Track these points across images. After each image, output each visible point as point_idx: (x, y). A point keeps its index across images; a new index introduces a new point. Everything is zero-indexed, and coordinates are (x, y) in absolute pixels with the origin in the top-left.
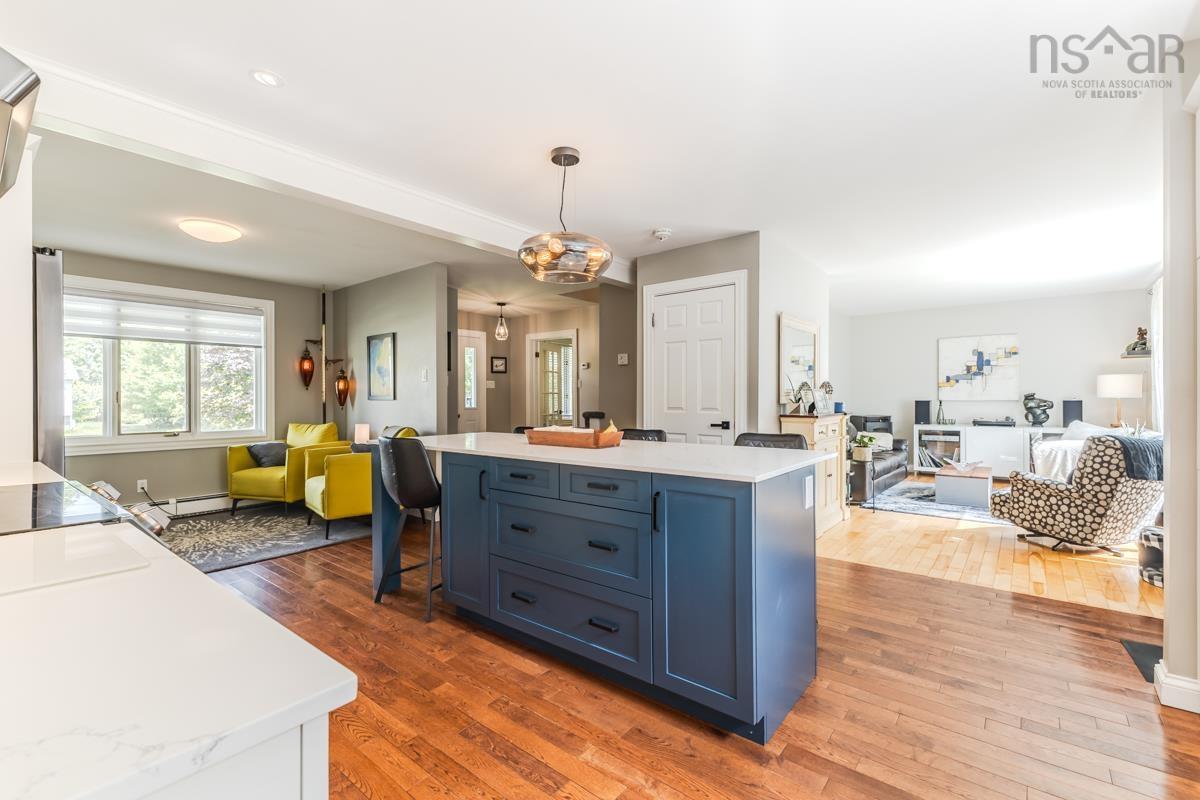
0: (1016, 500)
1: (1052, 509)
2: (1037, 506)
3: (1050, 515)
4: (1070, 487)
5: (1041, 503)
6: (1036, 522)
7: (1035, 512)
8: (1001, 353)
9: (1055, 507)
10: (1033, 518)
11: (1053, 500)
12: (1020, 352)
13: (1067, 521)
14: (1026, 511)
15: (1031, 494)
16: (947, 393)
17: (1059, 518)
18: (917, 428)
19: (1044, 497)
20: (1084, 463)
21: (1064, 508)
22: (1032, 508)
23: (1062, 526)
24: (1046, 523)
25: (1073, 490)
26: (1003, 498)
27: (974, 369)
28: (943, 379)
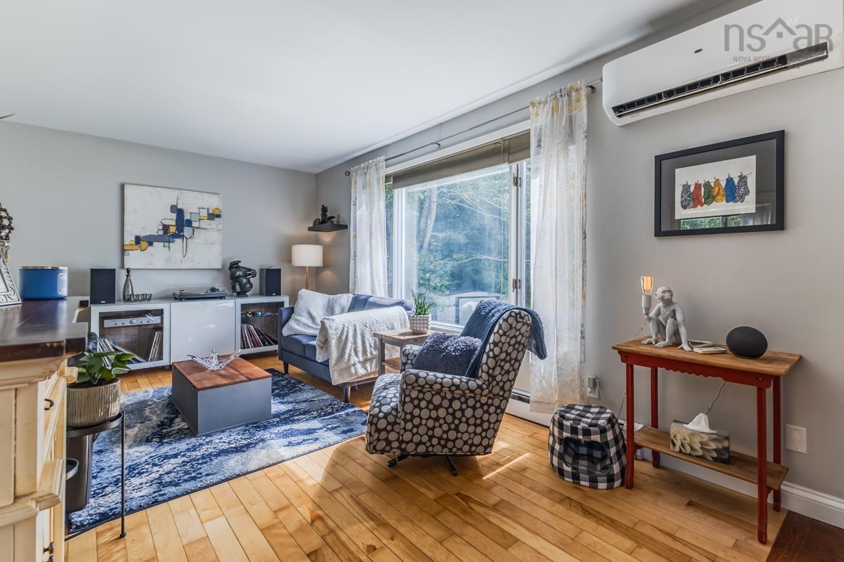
0: (408, 417)
1: (454, 418)
2: (437, 419)
3: (453, 426)
4: (479, 382)
5: (442, 412)
6: (435, 441)
7: (433, 429)
8: (204, 213)
9: (458, 414)
10: (431, 438)
11: (456, 405)
12: (222, 214)
13: (471, 429)
14: (422, 430)
15: (430, 402)
16: (135, 259)
17: (463, 427)
18: (96, 310)
19: (446, 403)
20: (501, 348)
21: (469, 413)
22: (431, 423)
23: (466, 437)
24: (447, 440)
25: (484, 386)
26: (391, 419)
27: (173, 230)
28: (129, 239)
